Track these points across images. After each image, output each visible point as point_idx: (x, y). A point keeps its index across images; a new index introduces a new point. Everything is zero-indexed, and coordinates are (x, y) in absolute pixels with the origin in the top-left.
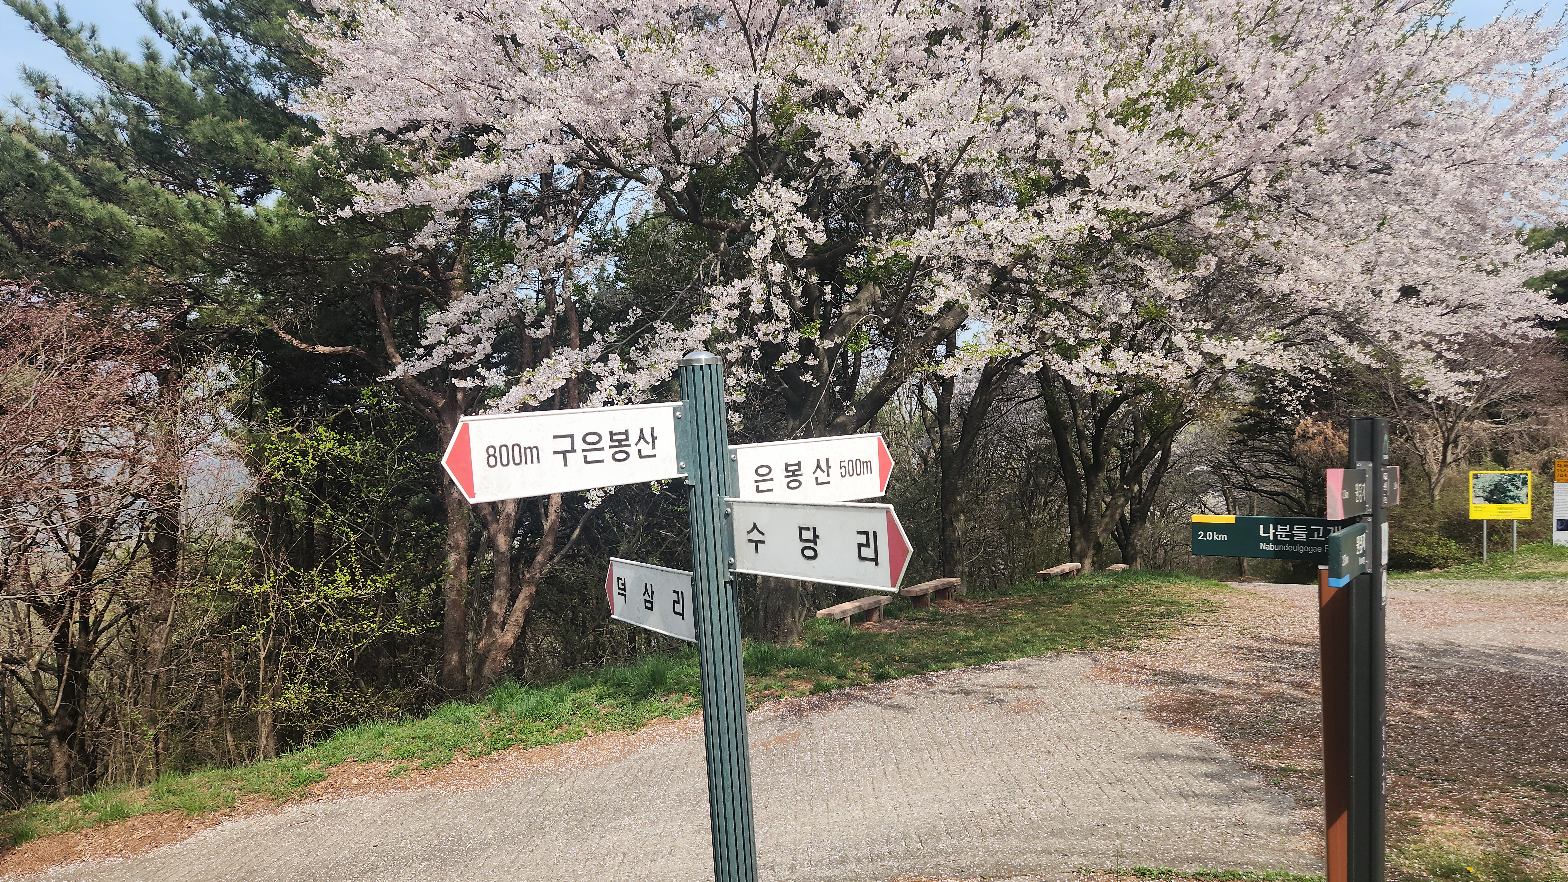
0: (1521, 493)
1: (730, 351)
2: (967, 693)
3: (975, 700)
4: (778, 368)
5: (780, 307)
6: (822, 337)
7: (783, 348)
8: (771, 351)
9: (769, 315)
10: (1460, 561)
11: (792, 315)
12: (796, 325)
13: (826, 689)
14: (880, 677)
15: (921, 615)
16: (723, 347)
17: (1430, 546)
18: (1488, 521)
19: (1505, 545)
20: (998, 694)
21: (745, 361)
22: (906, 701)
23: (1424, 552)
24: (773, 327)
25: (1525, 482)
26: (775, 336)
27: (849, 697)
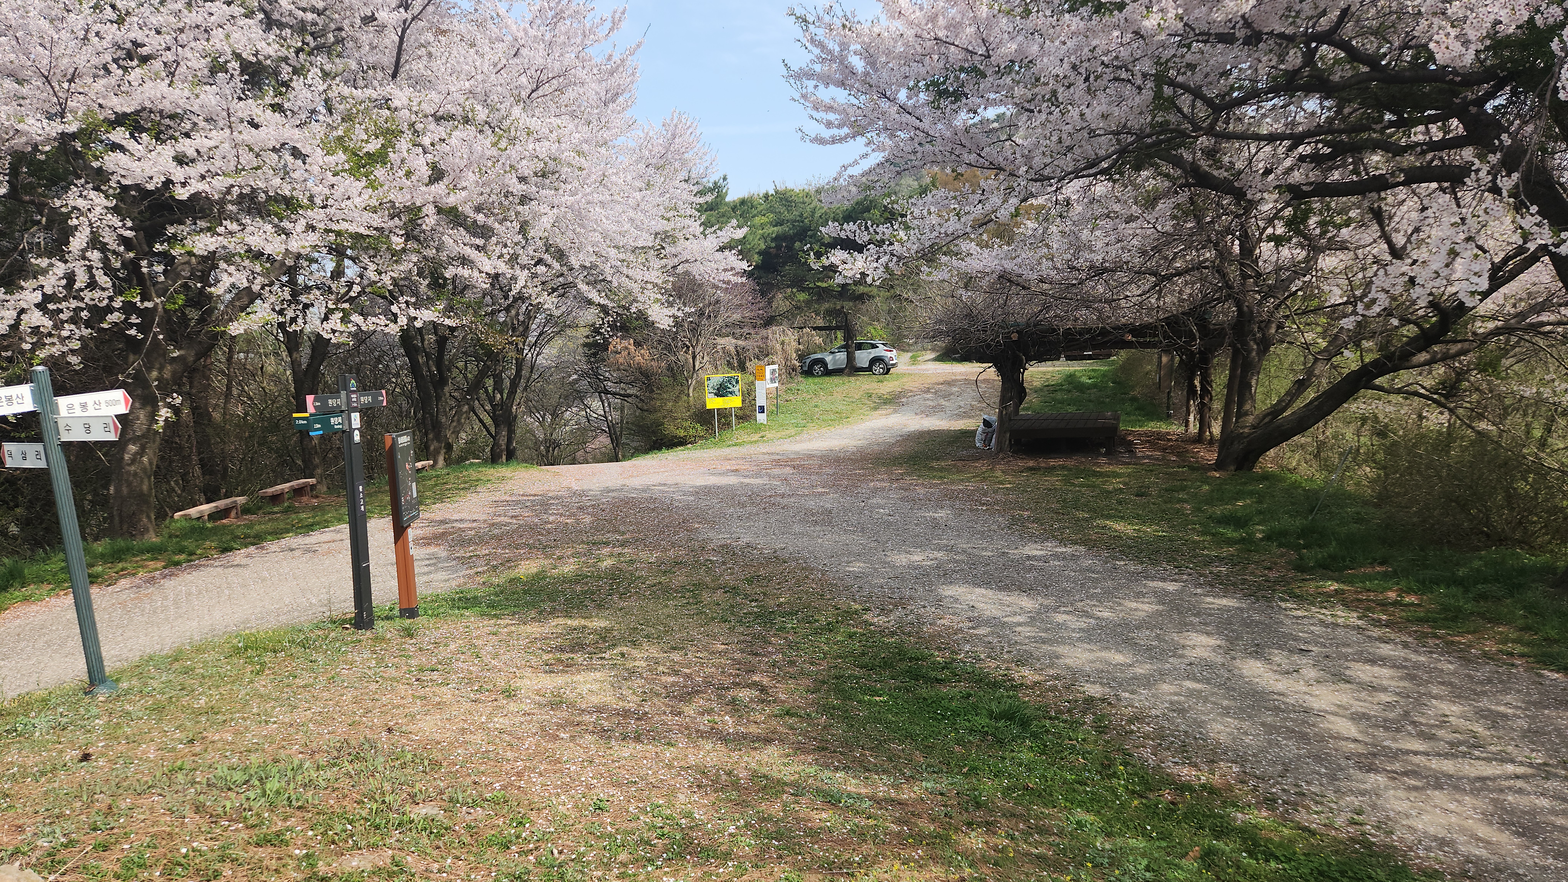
0: (736, 389)
1: (61, 311)
2: (292, 550)
3: (297, 553)
4: (105, 326)
5: (102, 279)
6: (142, 301)
7: (109, 309)
8: (98, 313)
9: (92, 284)
10: (702, 437)
11: (114, 285)
12: (118, 291)
13: (177, 564)
14: (225, 550)
15: (276, 509)
16: (55, 307)
17: (685, 429)
18: (718, 410)
19: (728, 425)
20: (316, 547)
21: (74, 320)
22: (244, 561)
23: (681, 433)
24: (97, 294)
25: (737, 382)
26: (100, 301)
27: (198, 567)
